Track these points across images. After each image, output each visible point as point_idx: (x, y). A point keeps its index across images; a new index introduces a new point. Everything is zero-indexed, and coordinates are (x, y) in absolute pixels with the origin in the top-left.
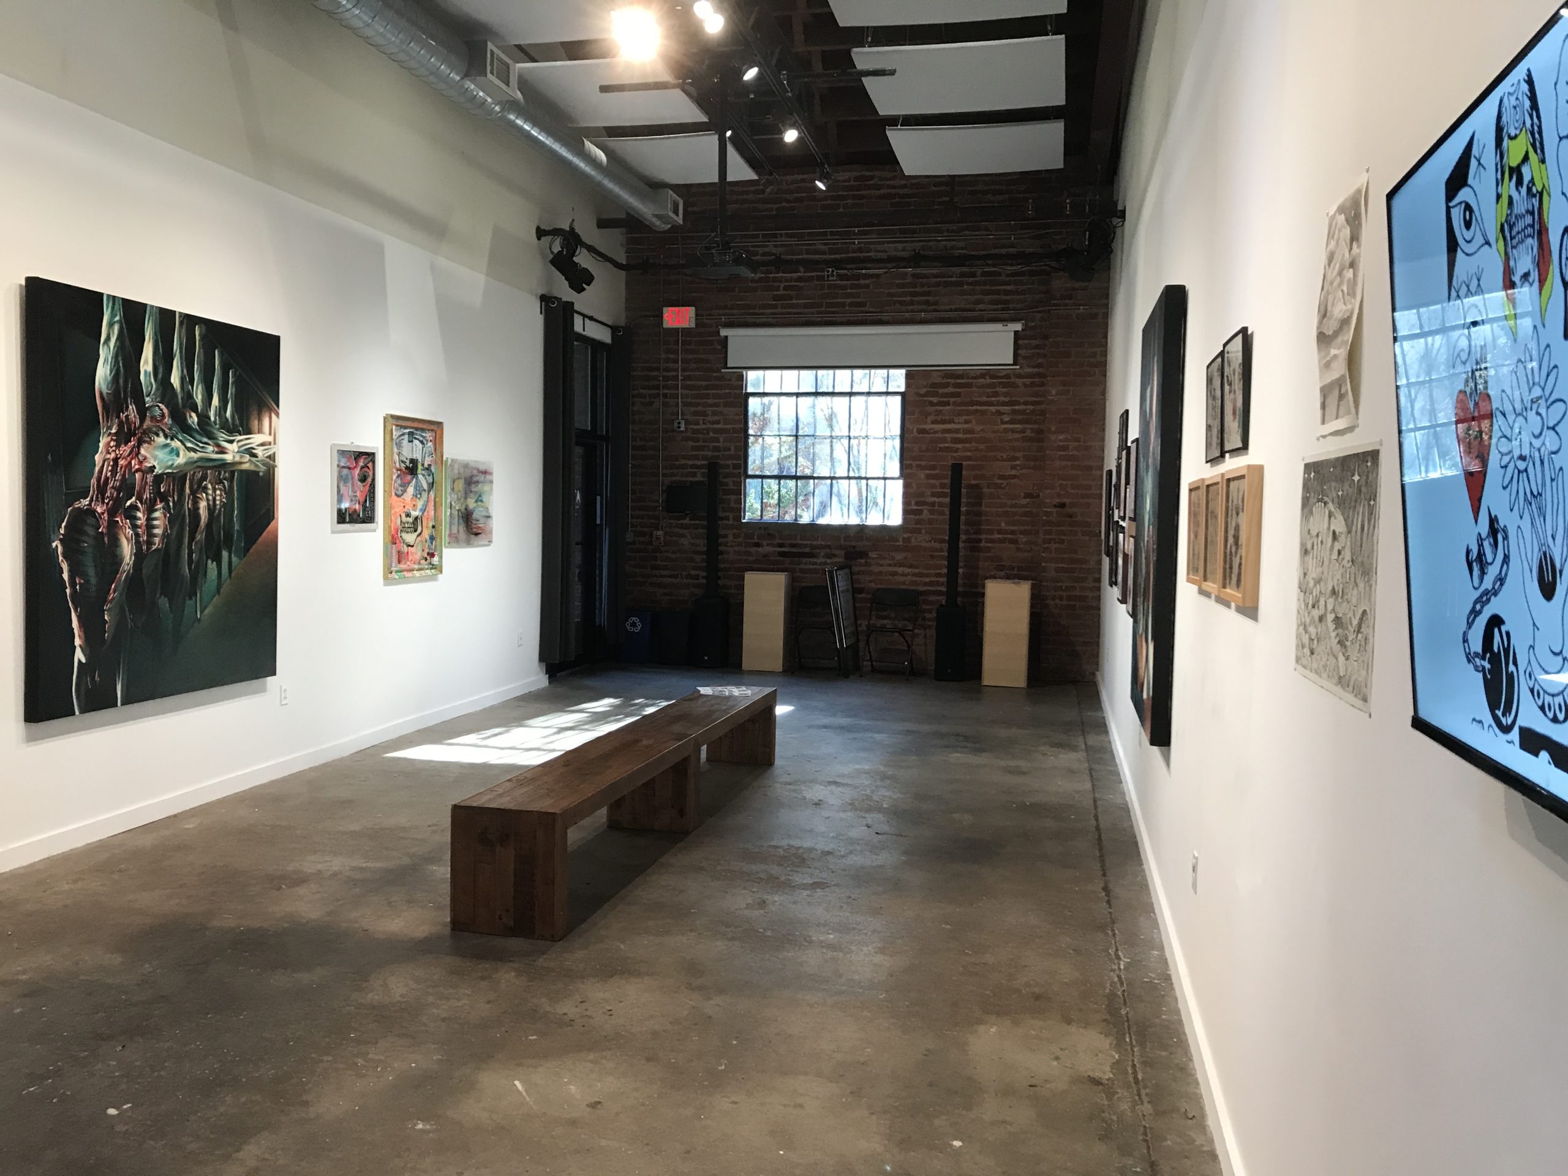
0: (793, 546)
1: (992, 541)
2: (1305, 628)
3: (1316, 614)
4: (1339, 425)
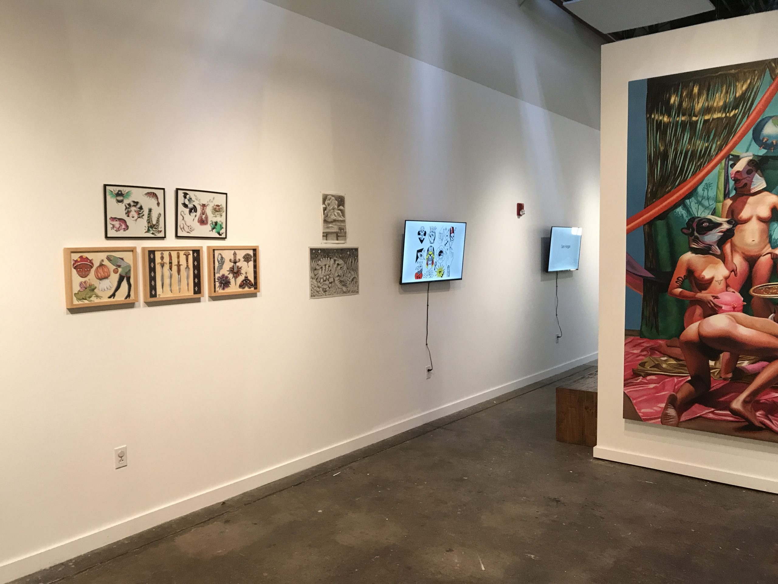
2: (319, 287)
3: (327, 282)
4: (337, 242)
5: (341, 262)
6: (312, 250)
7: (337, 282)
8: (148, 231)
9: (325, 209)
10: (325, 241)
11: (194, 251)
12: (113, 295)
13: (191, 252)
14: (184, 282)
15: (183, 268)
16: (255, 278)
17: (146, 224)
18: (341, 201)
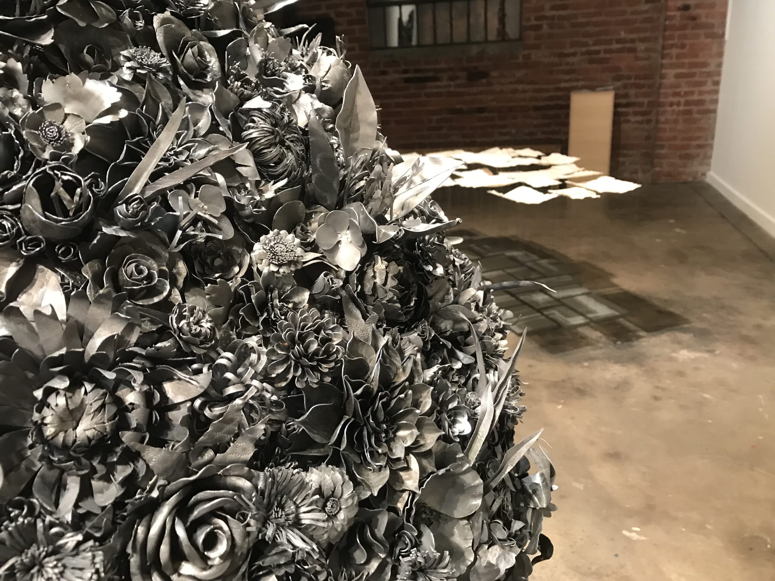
0: (417, 71)
1: (610, 51)
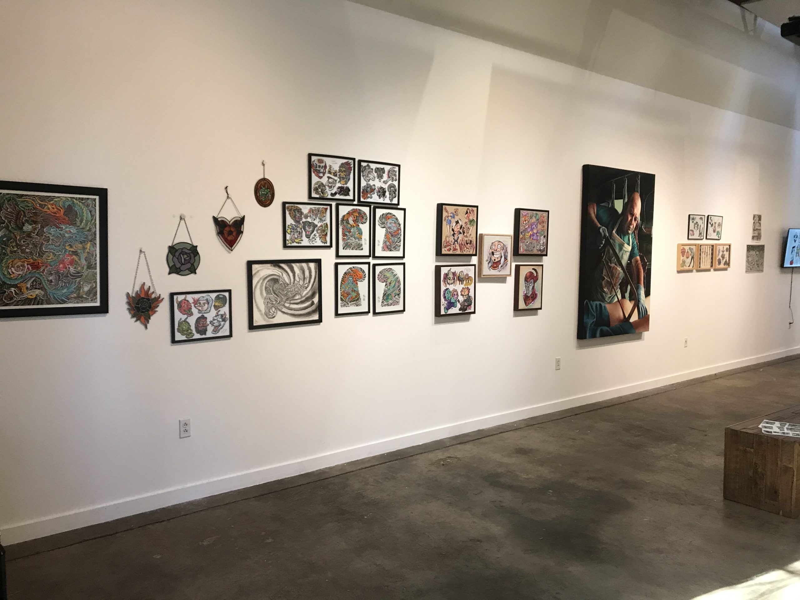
2: (749, 267)
3: (752, 264)
4: (757, 241)
5: (758, 253)
6: (747, 246)
7: (756, 264)
8: (699, 236)
9: (754, 223)
10: (753, 241)
11: (712, 246)
12: (689, 266)
13: (711, 246)
14: (708, 260)
15: (708, 254)
16: (729, 260)
17: (699, 233)
18: (760, 217)
